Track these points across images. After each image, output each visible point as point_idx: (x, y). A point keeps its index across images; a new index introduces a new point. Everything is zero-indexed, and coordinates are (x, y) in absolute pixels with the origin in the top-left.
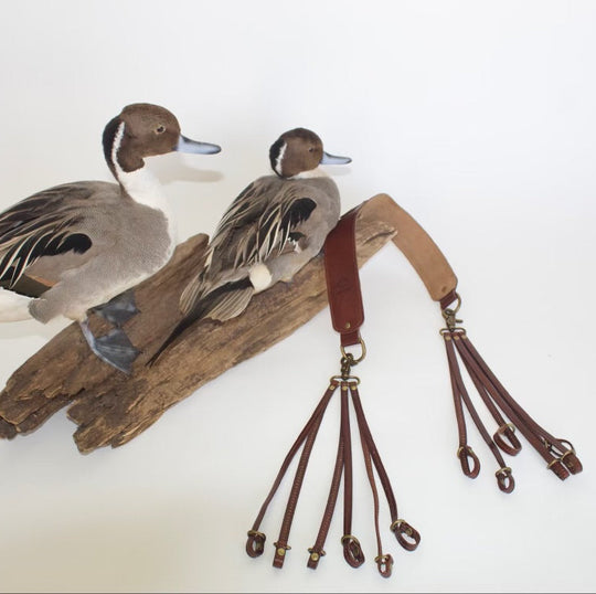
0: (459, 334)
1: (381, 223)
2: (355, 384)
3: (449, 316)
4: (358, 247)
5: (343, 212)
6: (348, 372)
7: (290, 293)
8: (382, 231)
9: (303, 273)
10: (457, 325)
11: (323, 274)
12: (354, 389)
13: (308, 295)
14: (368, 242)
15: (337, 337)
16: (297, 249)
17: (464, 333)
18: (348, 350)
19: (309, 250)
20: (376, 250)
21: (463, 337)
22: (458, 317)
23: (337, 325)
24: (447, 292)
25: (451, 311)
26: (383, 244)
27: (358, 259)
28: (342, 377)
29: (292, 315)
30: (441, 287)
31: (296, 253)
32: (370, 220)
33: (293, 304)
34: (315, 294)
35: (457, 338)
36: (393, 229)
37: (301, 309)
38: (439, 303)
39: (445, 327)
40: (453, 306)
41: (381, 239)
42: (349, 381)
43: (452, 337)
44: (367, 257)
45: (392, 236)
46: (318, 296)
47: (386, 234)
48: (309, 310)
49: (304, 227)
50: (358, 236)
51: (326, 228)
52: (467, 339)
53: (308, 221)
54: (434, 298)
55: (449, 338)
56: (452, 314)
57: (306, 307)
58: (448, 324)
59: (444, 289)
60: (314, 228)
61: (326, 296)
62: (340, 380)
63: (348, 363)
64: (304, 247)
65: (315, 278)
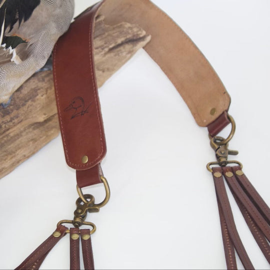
0: (233, 170)
1: (128, 25)
2: (88, 232)
3: (220, 145)
4: (97, 58)
5: (78, 12)
6: (84, 217)
7: (8, 118)
8: (129, 36)
9: (25, 91)
10: (231, 158)
11: (52, 92)
12: (86, 238)
13: (32, 120)
14: (111, 50)
15: (72, 174)
16: (15, 58)
17: (240, 167)
18: (86, 190)
19: (31, 60)
20: (122, 62)
21: (238, 173)
22: (231, 146)
23: (72, 159)
24: (217, 115)
25: (222, 140)
26: (131, 53)
27: (98, 73)
28: (73, 222)
29: (11, 147)
30: (210, 109)
31: (13, 64)
32: (115, 22)
33: (12, 132)
34: (41, 119)
35: (229, 174)
36: (144, 33)
37: (23, 139)
38: (206, 129)
39: (214, 160)
40: (224, 133)
41: (128, 47)
42: (82, 227)
43: (223, 173)
44: (110, 70)
45: (143, 43)
46: (46, 121)
47: (134, 40)
48: (34, 140)
49: (24, 30)
50: (96, 43)
51: (54, 33)
52: (243, 175)
53: (29, 21)
54: (200, 124)
55: (218, 175)
56: (223, 143)
57: (30, 135)
58: (218, 157)
59: (213, 111)
60: (37, 31)
61: (56, 122)
62: (70, 226)
63: (85, 206)
64: (24, 56)
65: (41, 98)
